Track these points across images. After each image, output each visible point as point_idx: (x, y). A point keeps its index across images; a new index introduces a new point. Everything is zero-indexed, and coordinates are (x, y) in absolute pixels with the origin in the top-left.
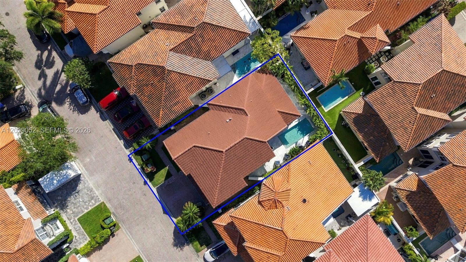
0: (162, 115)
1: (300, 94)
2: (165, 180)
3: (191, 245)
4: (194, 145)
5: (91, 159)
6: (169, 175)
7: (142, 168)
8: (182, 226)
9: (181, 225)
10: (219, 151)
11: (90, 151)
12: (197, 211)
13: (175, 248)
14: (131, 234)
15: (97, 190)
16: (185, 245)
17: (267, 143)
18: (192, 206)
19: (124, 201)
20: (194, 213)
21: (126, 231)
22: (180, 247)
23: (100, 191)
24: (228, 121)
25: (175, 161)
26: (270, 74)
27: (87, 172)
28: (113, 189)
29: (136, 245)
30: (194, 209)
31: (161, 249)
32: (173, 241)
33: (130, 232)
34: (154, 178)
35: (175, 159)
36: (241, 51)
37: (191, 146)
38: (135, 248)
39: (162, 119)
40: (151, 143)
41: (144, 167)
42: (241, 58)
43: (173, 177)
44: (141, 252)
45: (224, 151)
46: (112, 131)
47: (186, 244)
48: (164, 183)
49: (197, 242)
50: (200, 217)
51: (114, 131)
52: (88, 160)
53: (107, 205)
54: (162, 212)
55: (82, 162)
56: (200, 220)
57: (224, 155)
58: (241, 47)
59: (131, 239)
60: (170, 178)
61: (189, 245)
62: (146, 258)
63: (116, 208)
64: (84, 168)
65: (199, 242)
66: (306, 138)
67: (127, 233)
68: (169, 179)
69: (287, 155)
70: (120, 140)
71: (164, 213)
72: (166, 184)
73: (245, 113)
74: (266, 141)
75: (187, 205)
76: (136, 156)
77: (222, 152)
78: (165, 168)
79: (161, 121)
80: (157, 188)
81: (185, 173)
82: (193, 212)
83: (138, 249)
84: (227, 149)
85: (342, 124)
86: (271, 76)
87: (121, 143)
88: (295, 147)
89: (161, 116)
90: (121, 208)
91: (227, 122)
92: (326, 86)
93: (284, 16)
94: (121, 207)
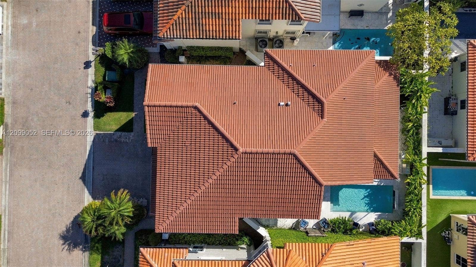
0: (179, 18)
1: (414, 143)
2: (118, 130)
3: (87, 254)
4: (197, 104)
5: (30, 23)
6: (127, 127)
7: (95, 89)
8: (90, 220)
9: (89, 217)
10: (232, 145)
11: (37, 11)
12: (126, 214)
13: (61, 242)
14: (11, 175)
15: (8, 74)
16: (79, 247)
17: (323, 188)
18: (126, 200)
19: (35, 120)
20: (121, 215)
21: (6, 165)
22: (69, 245)
23: (10, 81)
24: (282, 104)
25: (146, 109)
26: (395, 78)
27: (10, 38)
28: (32, 89)
29: (7, 196)
30: (125, 207)
31: (38, 229)
32: (65, 229)
33: (11, 170)
34: (103, 116)
35: (148, 106)
36: (366, 16)
37: (190, 104)
38: (4, 200)
39: (173, 25)
40: (131, 56)
41: (99, 88)
42: (359, 28)
43: (132, 134)
44: (7, 212)
45: (241, 150)
46: (91, 3)
47: (81, 247)
48: (114, 134)
49: (99, 257)
50: (126, 225)
51: (93, 5)
52: (25, 21)
53: (6, 107)
54: (80, 175)
55: (14, 17)
56: (123, 230)
57: (236, 156)
58: (370, 12)
59: (6, 182)
60: (126, 134)
61: (84, 251)
62: (8, 227)
63: (15, 121)
64: (10, 28)
65: (102, 259)
66: (372, 217)
67: (6, 169)
68: (123, 133)
69: (326, 223)
70: (93, 25)
71: (81, 178)
72: (115, 137)
73: (322, 111)
74: (325, 183)
75: (119, 193)
76: (100, 65)
77: (236, 150)
78: (130, 113)
79: (169, 28)
80: (97, 134)
81: (149, 141)
82: (120, 211)
83: (6, 204)
84: (248, 150)
85: (443, 234)
86: (395, 83)
87: (92, 30)
88: (347, 219)
89: (175, 17)
90: (23, 126)
91: (279, 105)
92: (471, 159)
93: (468, 9)
94: (25, 124)
